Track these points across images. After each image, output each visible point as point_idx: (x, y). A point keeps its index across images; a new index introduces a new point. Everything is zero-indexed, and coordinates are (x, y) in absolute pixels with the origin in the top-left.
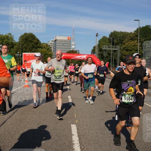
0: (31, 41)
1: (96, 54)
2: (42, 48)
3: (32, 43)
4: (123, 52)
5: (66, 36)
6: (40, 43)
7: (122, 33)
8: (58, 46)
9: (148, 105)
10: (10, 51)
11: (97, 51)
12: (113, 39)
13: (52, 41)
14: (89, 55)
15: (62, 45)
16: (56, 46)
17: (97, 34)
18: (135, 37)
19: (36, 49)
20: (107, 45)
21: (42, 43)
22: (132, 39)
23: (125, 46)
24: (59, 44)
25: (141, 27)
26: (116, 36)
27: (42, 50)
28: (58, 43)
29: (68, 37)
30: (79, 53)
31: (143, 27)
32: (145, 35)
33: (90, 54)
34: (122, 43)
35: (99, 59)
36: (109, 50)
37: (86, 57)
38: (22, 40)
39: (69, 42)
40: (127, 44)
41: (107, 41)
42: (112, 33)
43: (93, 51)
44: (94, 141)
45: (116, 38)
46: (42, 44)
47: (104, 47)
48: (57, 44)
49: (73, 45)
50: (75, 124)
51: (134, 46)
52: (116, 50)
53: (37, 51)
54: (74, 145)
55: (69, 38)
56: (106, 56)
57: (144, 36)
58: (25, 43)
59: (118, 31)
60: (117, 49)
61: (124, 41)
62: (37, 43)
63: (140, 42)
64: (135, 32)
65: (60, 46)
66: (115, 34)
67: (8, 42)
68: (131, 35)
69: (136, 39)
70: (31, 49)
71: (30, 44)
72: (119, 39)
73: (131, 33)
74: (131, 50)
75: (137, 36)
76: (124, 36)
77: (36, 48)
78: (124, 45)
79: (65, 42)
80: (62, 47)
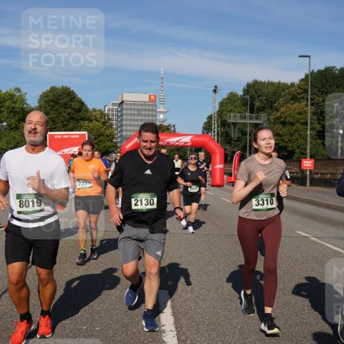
0: (65, 106)
1: (214, 132)
2: (91, 121)
3: (69, 110)
4: (275, 128)
5: (146, 93)
6: (87, 110)
7: (271, 84)
8: (127, 115)
9: (330, 246)
10: (19, 129)
11: (215, 126)
12: (253, 99)
13: (113, 104)
14: (196, 136)
15: (136, 112)
16: (122, 115)
17: (216, 87)
18: (302, 93)
19: (77, 123)
20: (239, 113)
21: (91, 110)
22: (294, 99)
23: (279, 114)
24: (129, 112)
25: (315, 71)
26: (259, 93)
27: (91, 125)
28: (127, 109)
29: (150, 96)
30: (174, 131)
31: (318, 71)
32: (324, 89)
33: (201, 133)
34: (272, 108)
35: (221, 144)
36: (244, 123)
37: (191, 140)
38: (46, 102)
39: (152, 105)
40: (282, 109)
41: (238, 103)
42: (249, 86)
43: (207, 127)
44: (208, 325)
45: (259, 96)
46: (91, 112)
47: (232, 118)
48: (124, 112)
49: (161, 112)
50: (167, 289)
51: (299, 113)
52: (260, 124)
53: (79, 128)
54: (164, 334)
55: (153, 97)
56: (237, 136)
57: (323, 92)
58: (51, 110)
59: (263, 81)
60: (260, 122)
61: (277, 102)
62: (79, 110)
63: (312, 105)
64: (302, 83)
65: (131, 115)
66: (257, 87)
67: (14, 108)
68: (293, 89)
69: (303, 98)
70: (65, 123)
71: (64, 112)
72: (266, 100)
73: (293, 84)
74: (292, 124)
75: (306, 91)
76: (277, 91)
77: (77, 120)
78: (277, 112)
79: (143, 107)
80: (136, 118)
